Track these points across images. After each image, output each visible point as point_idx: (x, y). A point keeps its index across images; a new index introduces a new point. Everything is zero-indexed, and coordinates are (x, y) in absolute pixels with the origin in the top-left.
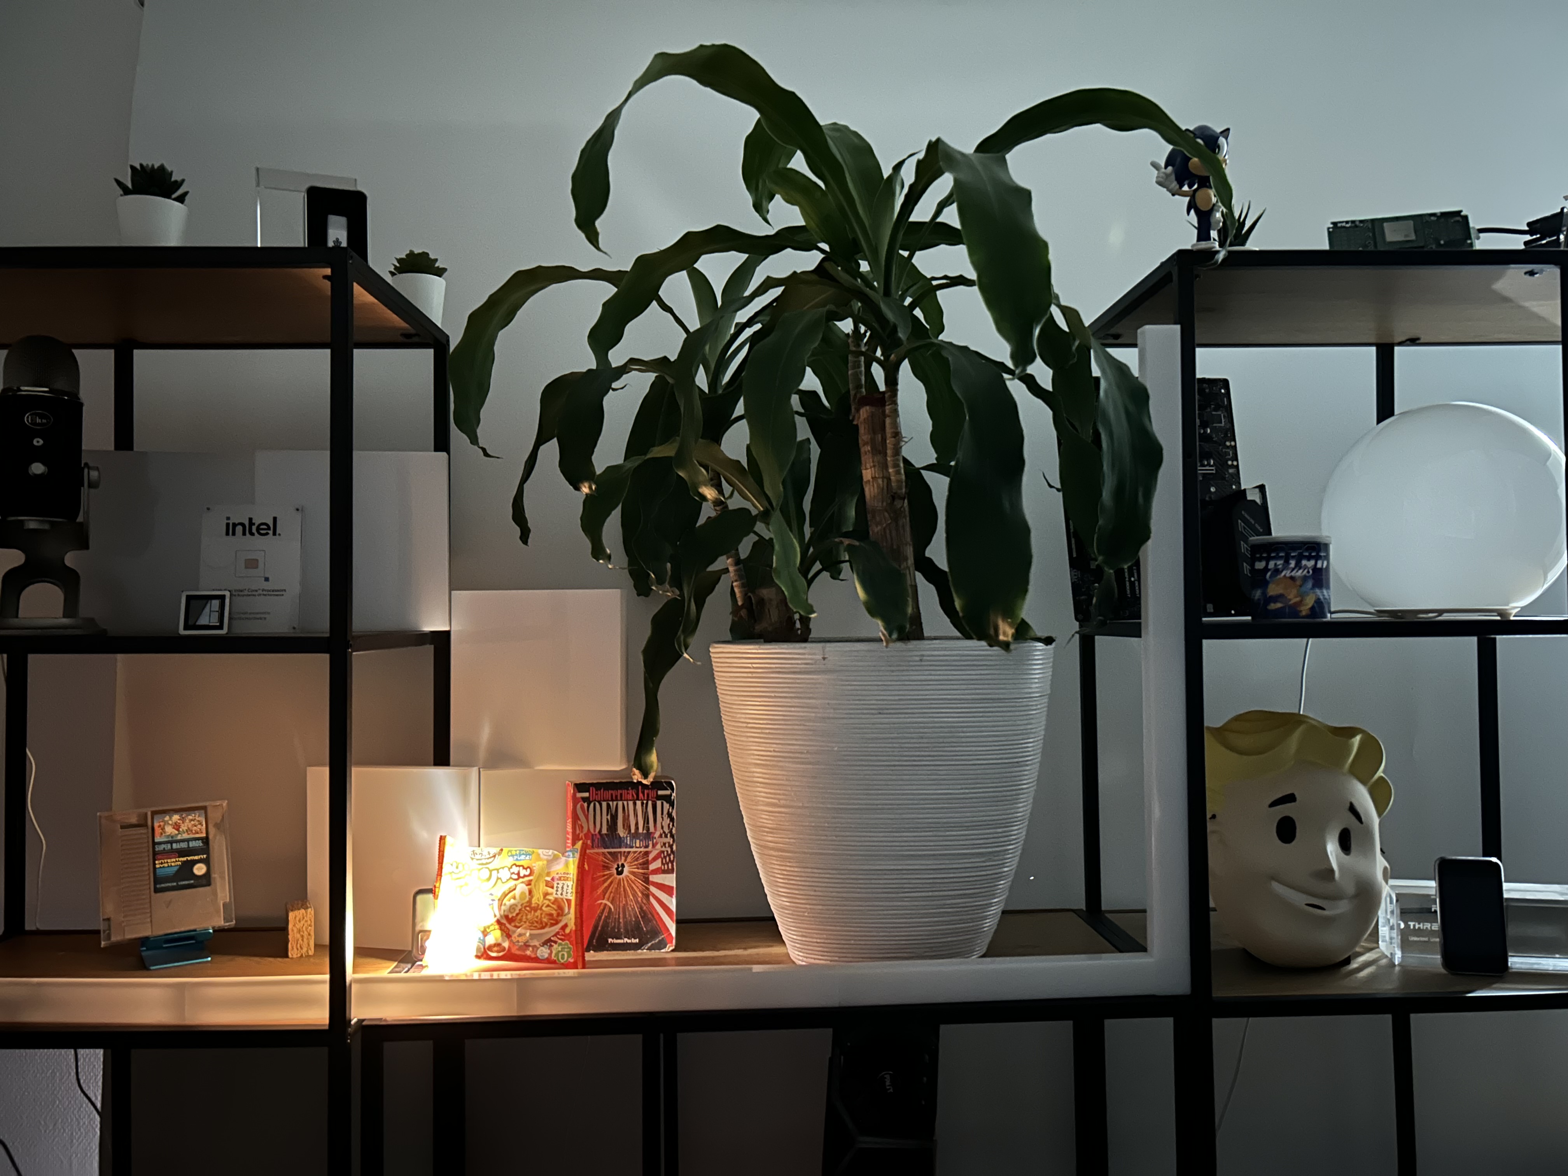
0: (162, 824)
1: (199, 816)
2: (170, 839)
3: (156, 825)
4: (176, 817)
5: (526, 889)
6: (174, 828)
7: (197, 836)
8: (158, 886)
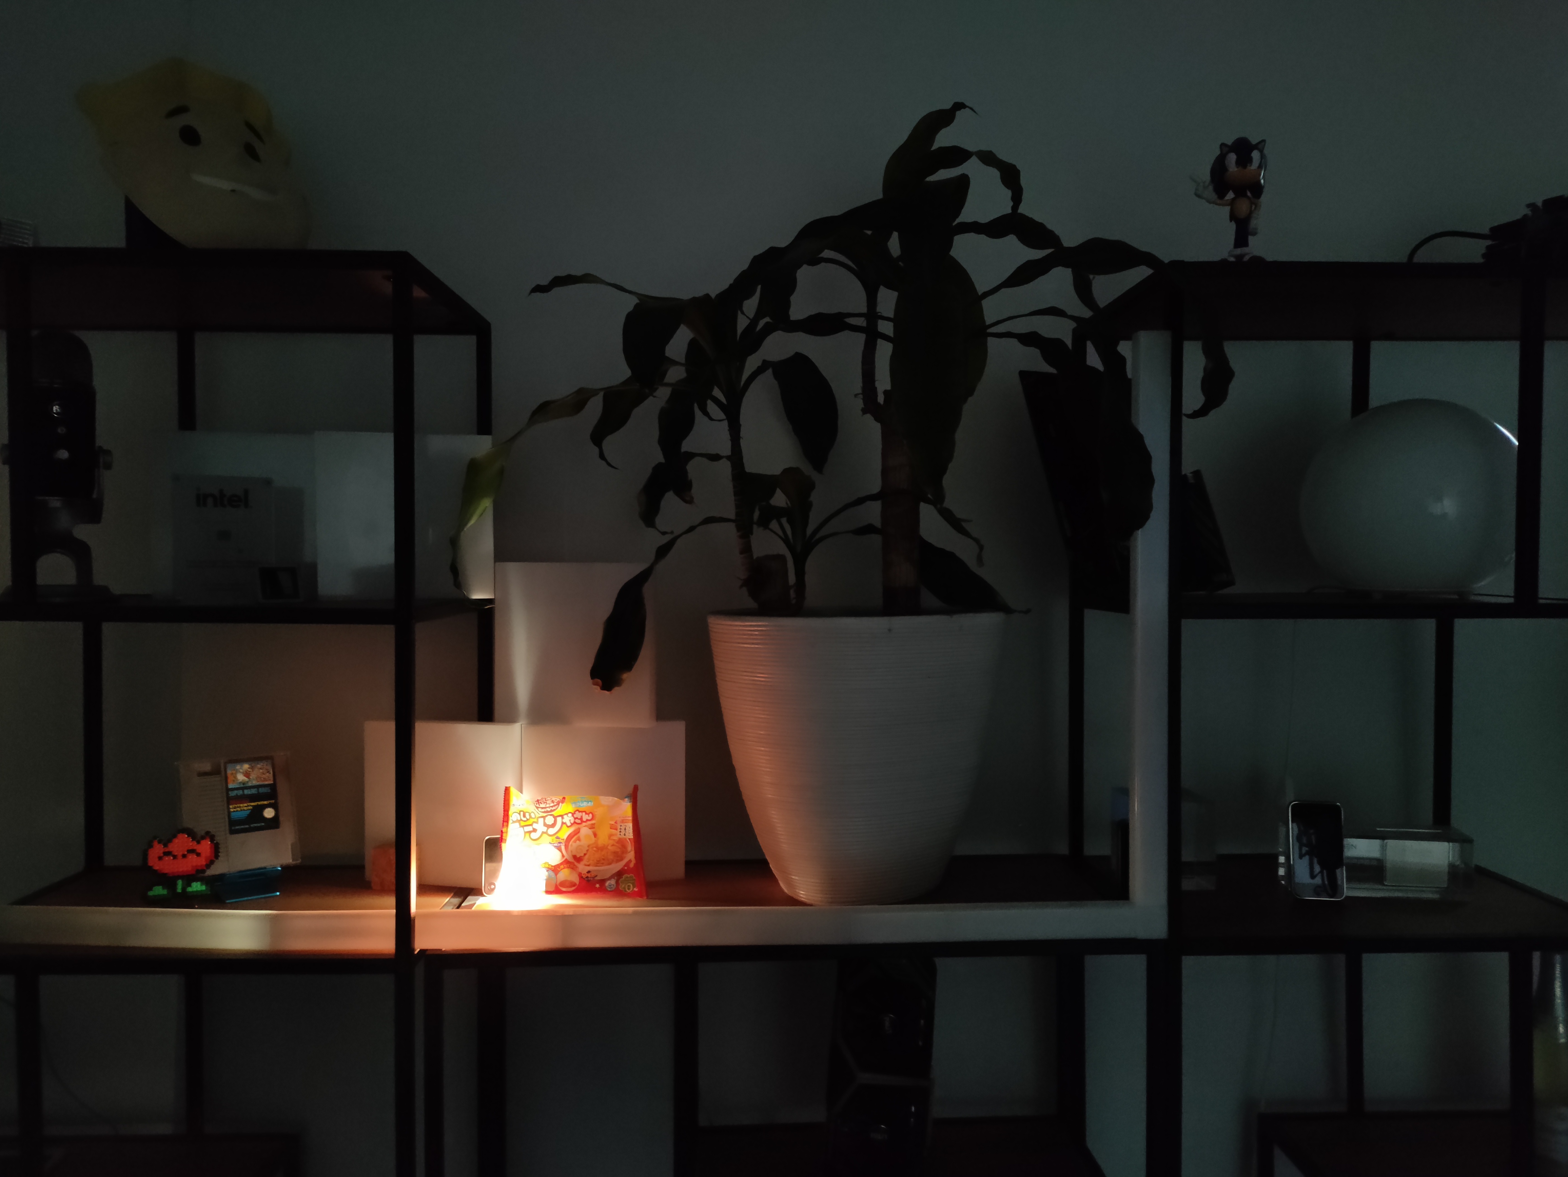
0: (234, 772)
1: (267, 765)
2: (242, 786)
3: (229, 772)
4: (246, 766)
5: (590, 832)
6: (245, 776)
7: (267, 783)
8: (233, 828)
